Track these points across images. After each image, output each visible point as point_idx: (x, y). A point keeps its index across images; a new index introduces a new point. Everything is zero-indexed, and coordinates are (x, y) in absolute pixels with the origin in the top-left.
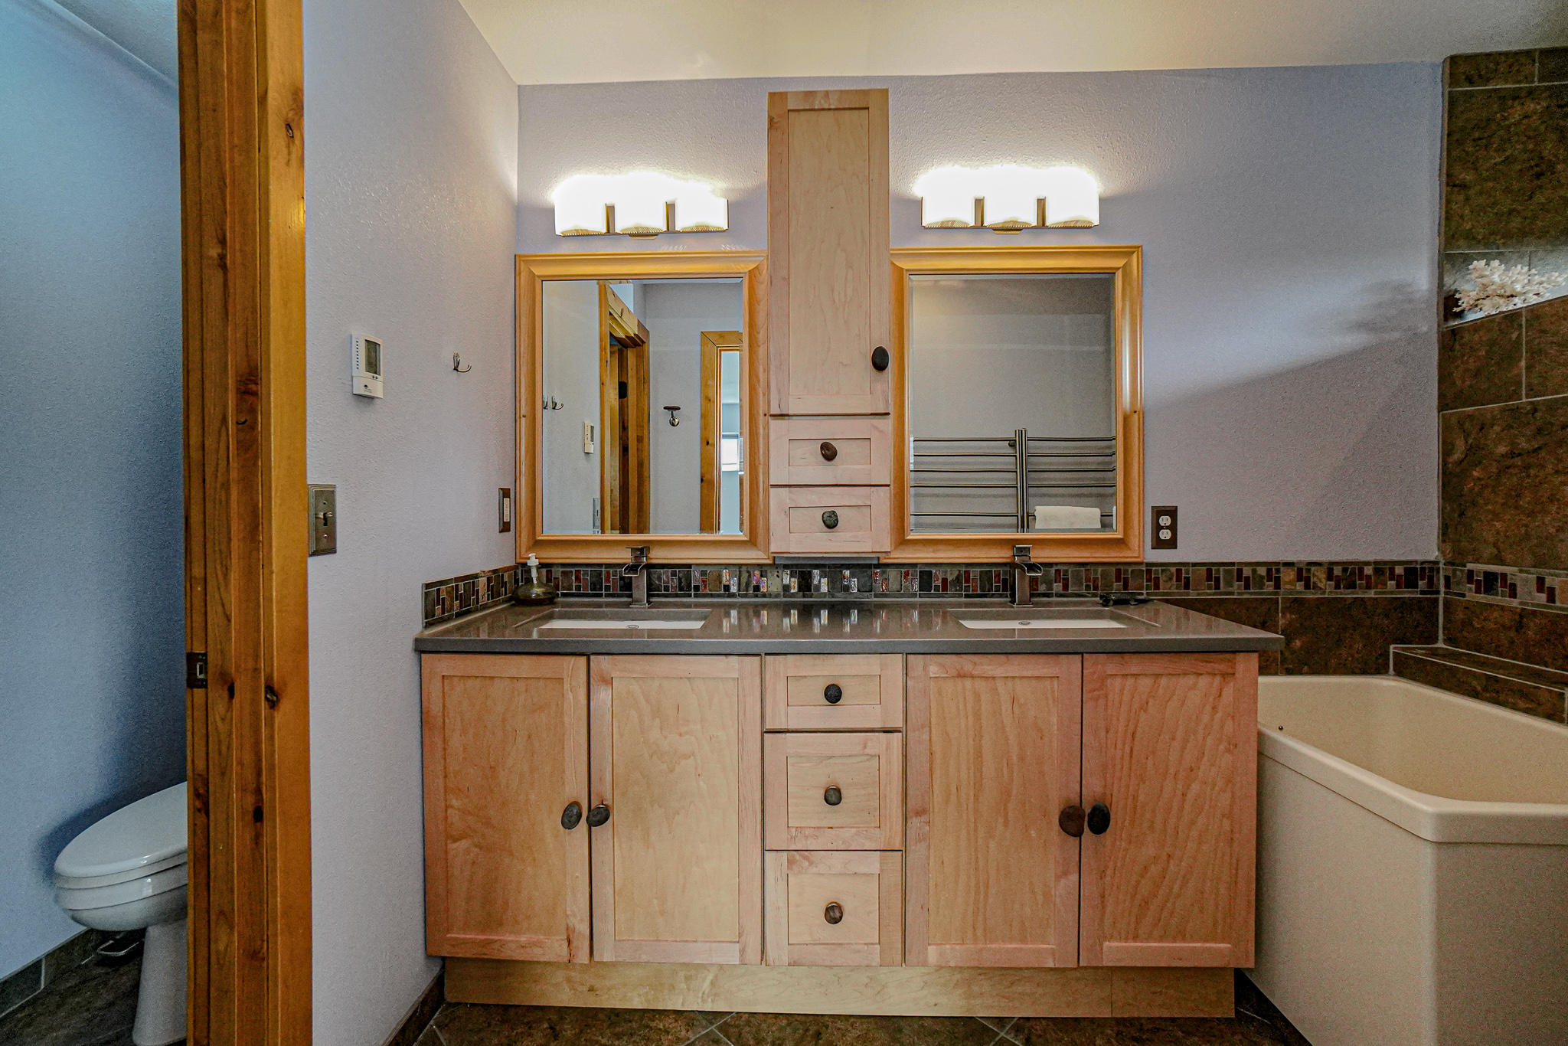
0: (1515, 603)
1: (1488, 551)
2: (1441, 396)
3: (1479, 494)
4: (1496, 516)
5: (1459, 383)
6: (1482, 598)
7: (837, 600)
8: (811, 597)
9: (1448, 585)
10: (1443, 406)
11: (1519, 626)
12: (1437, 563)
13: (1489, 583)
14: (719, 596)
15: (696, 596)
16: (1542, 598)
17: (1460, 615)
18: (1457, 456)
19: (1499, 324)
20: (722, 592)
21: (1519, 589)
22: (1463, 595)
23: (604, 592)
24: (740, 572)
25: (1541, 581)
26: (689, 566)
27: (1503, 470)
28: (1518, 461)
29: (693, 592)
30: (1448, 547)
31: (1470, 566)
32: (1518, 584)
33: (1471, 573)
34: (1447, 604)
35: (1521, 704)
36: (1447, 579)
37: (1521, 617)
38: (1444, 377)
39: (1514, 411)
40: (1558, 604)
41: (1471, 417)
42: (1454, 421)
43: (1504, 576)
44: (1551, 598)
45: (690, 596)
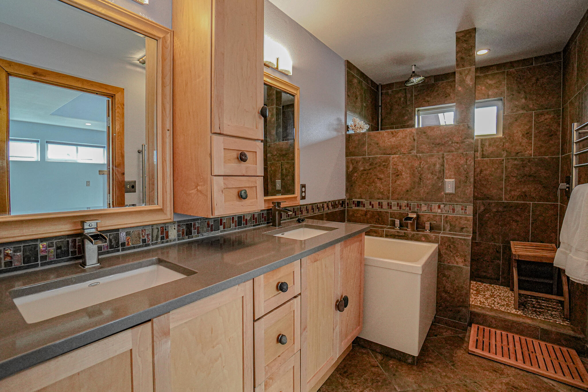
0: (364, 209)
1: (358, 196)
2: (346, 153)
3: (356, 180)
4: (360, 186)
5: (351, 149)
6: (357, 208)
7: (205, 237)
8: (192, 238)
9: (348, 205)
10: (347, 156)
11: (366, 215)
12: (345, 199)
13: (358, 204)
14: (139, 247)
15: (123, 250)
16: (371, 207)
17: (351, 213)
18: (351, 169)
19: (361, 135)
20: (141, 244)
21: (365, 205)
22: (352, 208)
23: (39, 262)
24: (152, 229)
25: (370, 203)
26: (118, 230)
27: (362, 174)
28: (366, 172)
29: (120, 248)
30: (348, 195)
31: (353, 200)
32: (365, 203)
33: (354, 201)
34: (348, 210)
35: (375, 234)
36: (348, 203)
37: (366, 212)
38: (347, 147)
39: (364, 159)
40: (374, 208)
41: (355, 159)
42: (350, 160)
43: (362, 202)
44: (373, 207)
45: (118, 251)
